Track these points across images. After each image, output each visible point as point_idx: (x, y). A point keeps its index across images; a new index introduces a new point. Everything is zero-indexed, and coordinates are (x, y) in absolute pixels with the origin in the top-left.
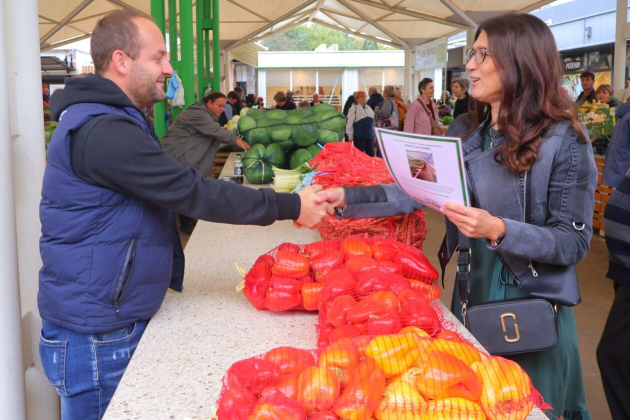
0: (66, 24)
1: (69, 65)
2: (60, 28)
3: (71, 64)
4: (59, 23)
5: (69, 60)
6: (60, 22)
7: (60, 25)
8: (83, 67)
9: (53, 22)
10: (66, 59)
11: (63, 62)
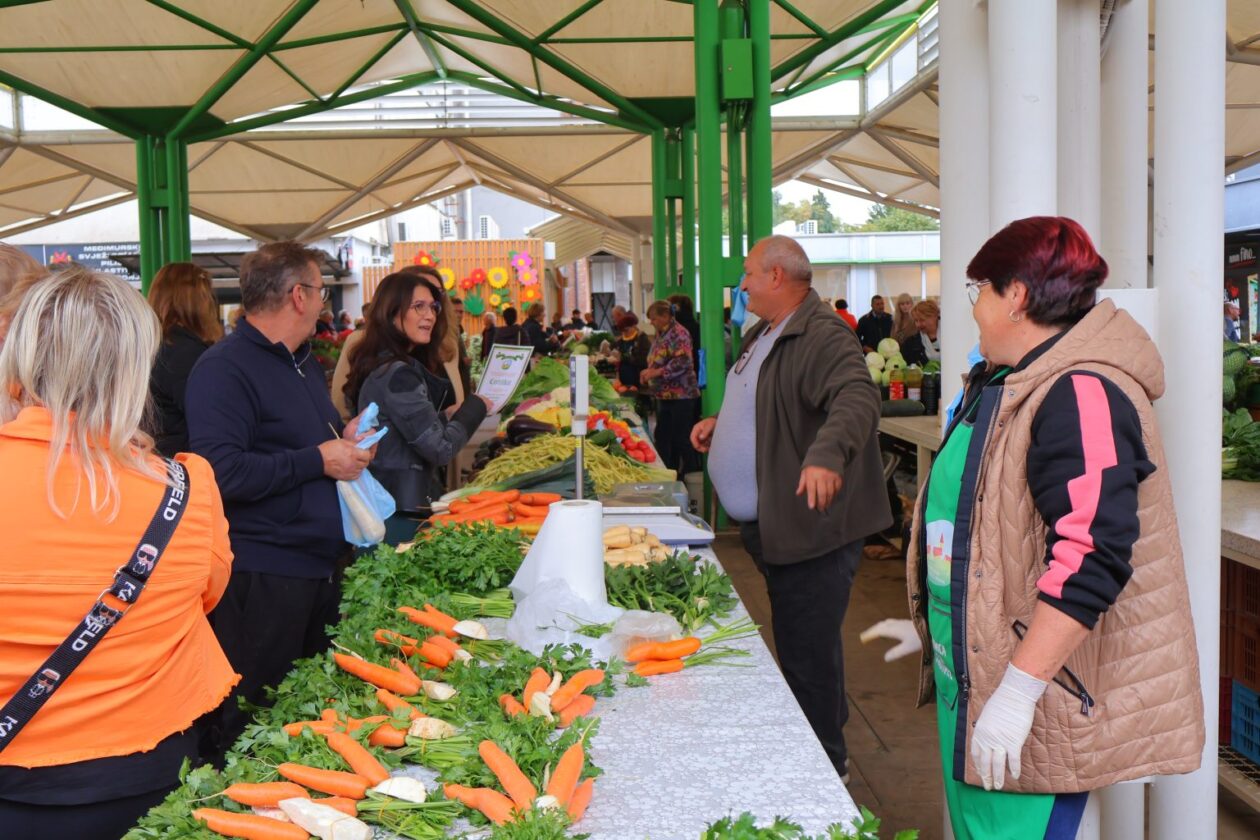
0: (368, 192)
1: (344, 266)
2: (358, 199)
3: (347, 264)
4: (358, 190)
5: (344, 258)
6: (361, 188)
7: (361, 192)
8: (364, 269)
9: (349, 187)
10: (339, 256)
11: (335, 261)
